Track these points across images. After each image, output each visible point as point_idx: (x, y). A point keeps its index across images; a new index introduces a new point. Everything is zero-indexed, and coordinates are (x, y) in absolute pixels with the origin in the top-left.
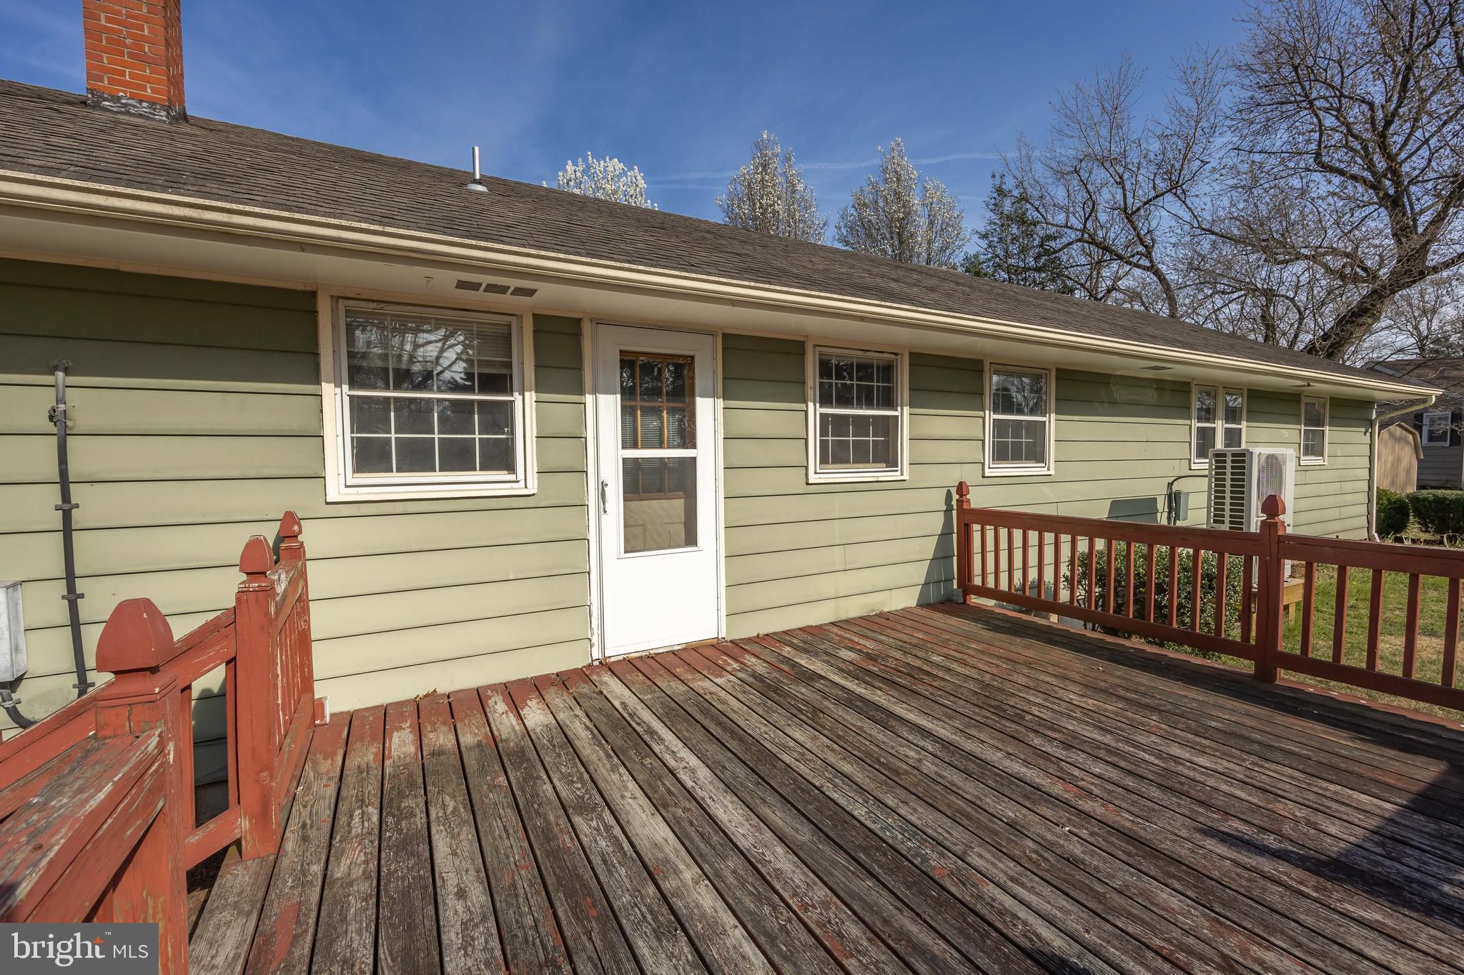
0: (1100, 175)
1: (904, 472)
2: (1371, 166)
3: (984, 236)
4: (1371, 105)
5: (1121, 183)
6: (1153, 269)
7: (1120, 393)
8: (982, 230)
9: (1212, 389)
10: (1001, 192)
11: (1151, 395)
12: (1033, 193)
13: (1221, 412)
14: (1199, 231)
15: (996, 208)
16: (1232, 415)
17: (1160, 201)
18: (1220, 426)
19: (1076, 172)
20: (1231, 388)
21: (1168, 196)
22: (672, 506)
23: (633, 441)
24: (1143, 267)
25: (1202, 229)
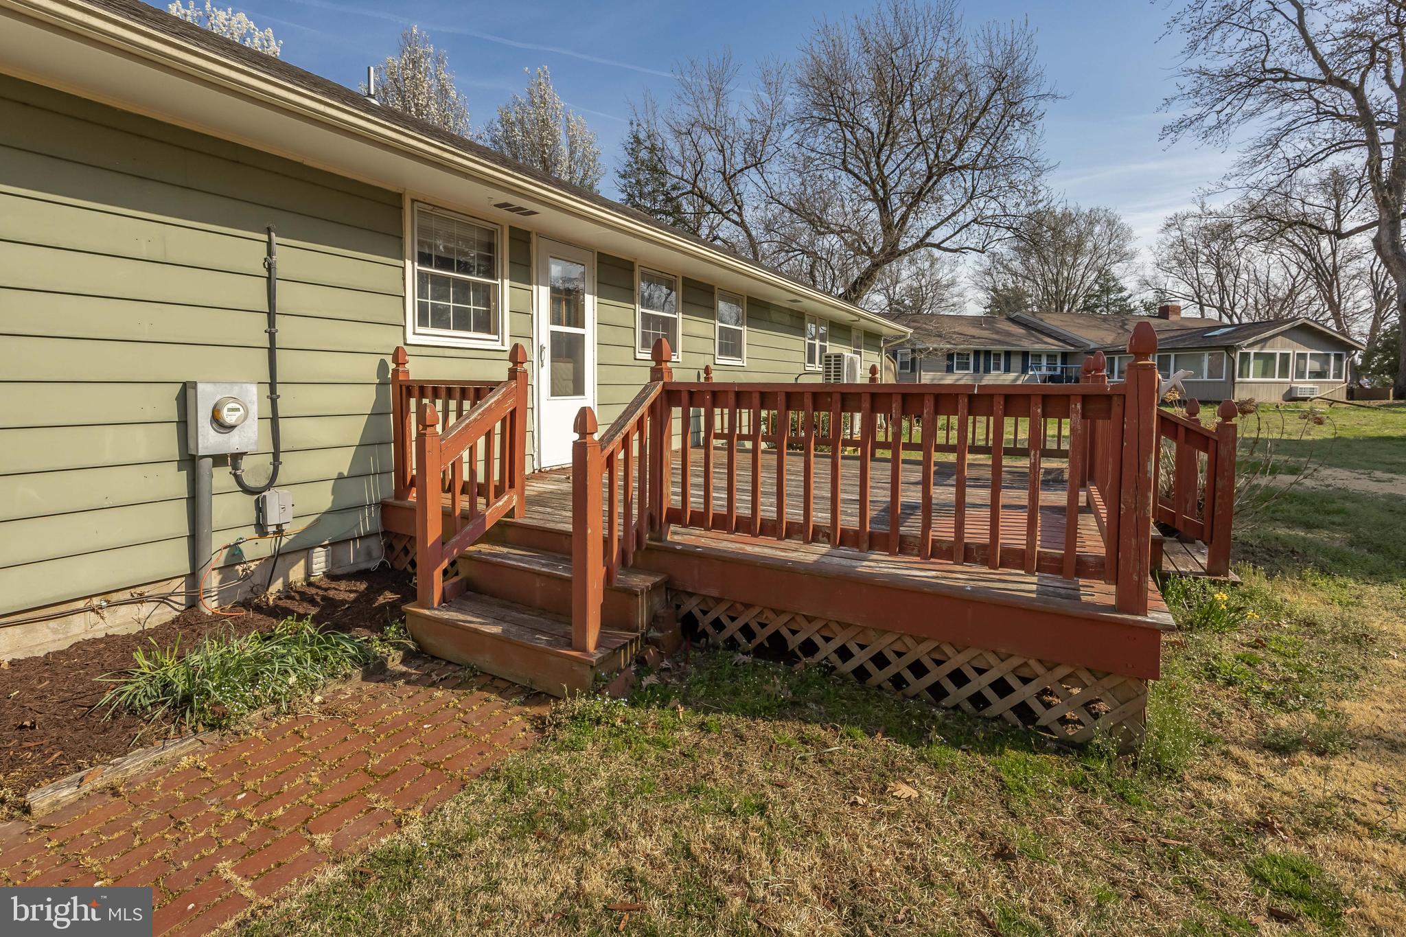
0: (707, 141)
1: (679, 356)
2: (869, 173)
3: (624, 176)
4: (872, 134)
5: (722, 151)
6: (742, 224)
7: (775, 316)
10: (637, 140)
11: (787, 319)
14: (771, 200)
15: (633, 152)
17: (746, 172)
18: (817, 342)
19: (689, 133)
21: (753, 169)
22: (567, 368)
23: (556, 320)
24: (734, 222)
25: (773, 199)
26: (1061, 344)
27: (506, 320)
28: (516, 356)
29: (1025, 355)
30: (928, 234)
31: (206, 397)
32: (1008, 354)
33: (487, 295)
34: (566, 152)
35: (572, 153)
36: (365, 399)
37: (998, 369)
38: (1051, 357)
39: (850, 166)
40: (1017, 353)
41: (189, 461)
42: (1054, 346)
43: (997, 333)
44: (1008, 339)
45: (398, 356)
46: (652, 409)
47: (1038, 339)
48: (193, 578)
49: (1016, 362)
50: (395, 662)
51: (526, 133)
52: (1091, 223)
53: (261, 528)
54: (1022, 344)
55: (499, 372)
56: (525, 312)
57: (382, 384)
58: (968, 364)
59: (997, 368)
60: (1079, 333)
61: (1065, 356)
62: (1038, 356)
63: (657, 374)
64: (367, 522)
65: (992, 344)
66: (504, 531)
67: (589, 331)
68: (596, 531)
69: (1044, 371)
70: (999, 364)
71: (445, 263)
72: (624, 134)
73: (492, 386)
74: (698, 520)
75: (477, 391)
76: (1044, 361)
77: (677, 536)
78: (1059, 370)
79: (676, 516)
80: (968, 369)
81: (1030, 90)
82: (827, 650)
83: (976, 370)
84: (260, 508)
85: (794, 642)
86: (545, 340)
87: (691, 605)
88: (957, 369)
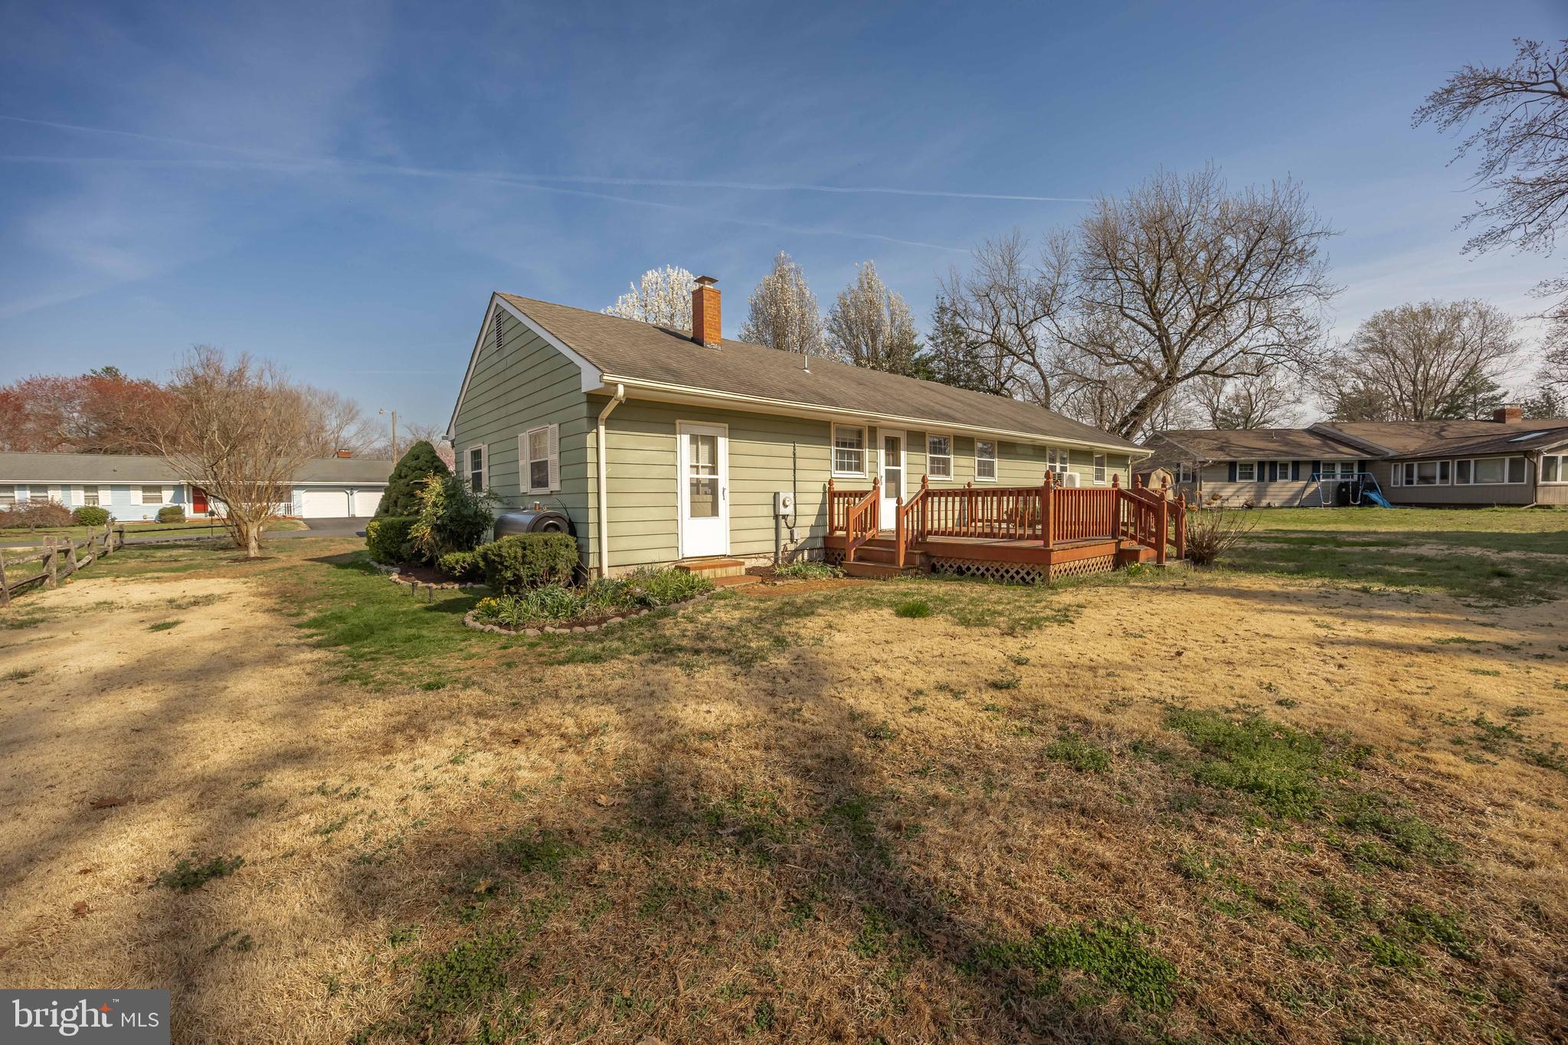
0: (1001, 300)
1: (952, 478)
3: (932, 339)
5: (1015, 307)
6: (1035, 364)
7: (1020, 450)
8: (931, 334)
9: (1054, 449)
10: (942, 309)
11: (1031, 452)
12: (960, 307)
13: (1058, 459)
15: (940, 320)
16: (1063, 460)
17: (1038, 321)
18: (1058, 465)
19: (988, 295)
20: (1063, 449)
21: (1045, 318)
22: (893, 485)
23: (887, 464)
24: (1029, 363)
25: (1062, 339)
26: (1356, 452)
27: (867, 465)
28: (875, 481)
29: (1316, 465)
30: (1204, 363)
31: (782, 497)
32: (1296, 465)
33: (859, 456)
34: (888, 321)
35: (893, 322)
36: (819, 498)
37: (1286, 478)
38: (1347, 465)
39: (1127, 311)
40: (1306, 463)
41: (776, 517)
42: (1348, 454)
43: (1287, 444)
44: (1296, 451)
45: (830, 482)
46: (921, 498)
47: (1333, 448)
48: (776, 553)
49: (1306, 471)
50: (841, 575)
51: (858, 311)
52: (1457, 318)
53: (792, 540)
54: (1312, 454)
55: (869, 487)
56: (874, 462)
57: (824, 493)
58: (1252, 474)
59: (1284, 476)
60: (1379, 443)
61: (1363, 465)
62: (1331, 465)
63: (923, 487)
64: (819, 543)
65: (1276, 455)
66: (872, 542)
67: (903, 468)
68: (903, 540)
69: (1339, 478)
70: (1286, 473)
71: (844, 445)
72: (930, 308)
73: (867, 493)
74: (936, 533)
75: (861, 494)
76: (1338, 470)
77: (930, 539)
78: (1356, 478)
79: (930, 533)
80: (1252, 478)
81: (1305, 228)
82: (973, 569)
83: (1261, 478)
84: (792, 534)
85: (964, 568)
86: (883, 473)
87: (934, 561)
88: (1240, 478)
